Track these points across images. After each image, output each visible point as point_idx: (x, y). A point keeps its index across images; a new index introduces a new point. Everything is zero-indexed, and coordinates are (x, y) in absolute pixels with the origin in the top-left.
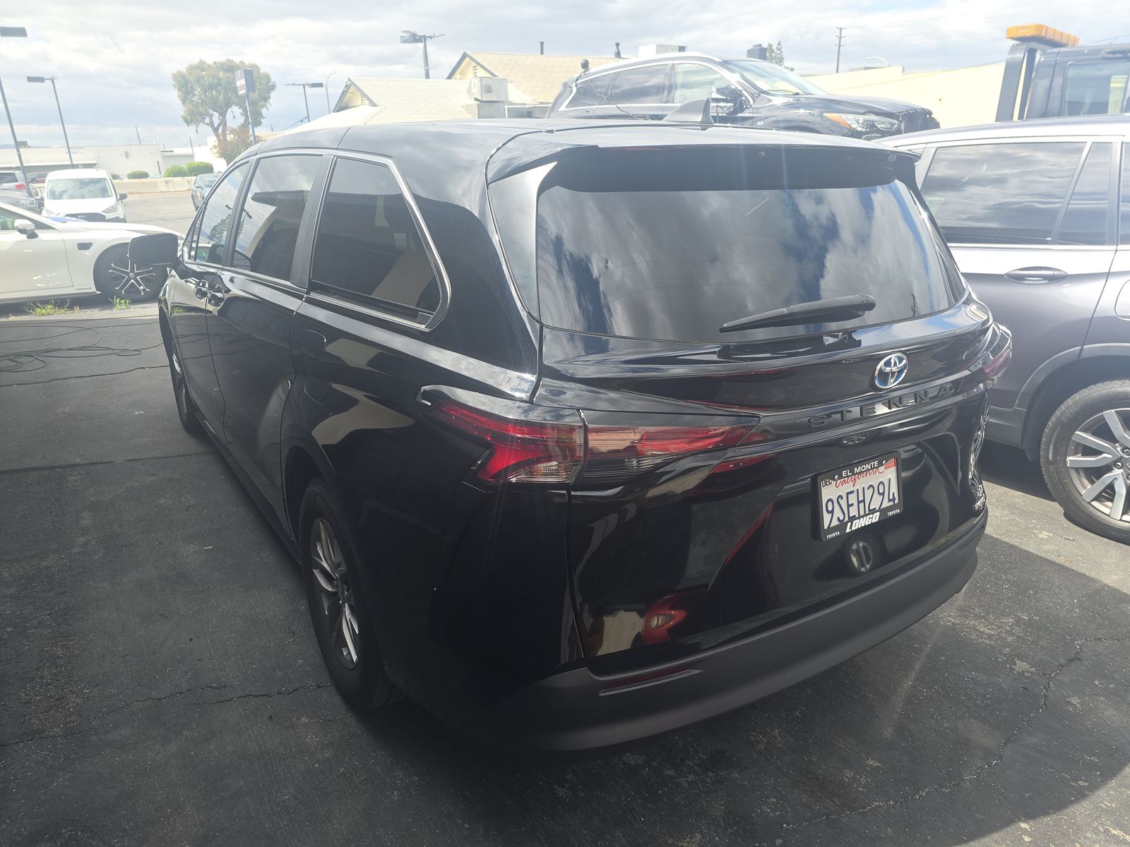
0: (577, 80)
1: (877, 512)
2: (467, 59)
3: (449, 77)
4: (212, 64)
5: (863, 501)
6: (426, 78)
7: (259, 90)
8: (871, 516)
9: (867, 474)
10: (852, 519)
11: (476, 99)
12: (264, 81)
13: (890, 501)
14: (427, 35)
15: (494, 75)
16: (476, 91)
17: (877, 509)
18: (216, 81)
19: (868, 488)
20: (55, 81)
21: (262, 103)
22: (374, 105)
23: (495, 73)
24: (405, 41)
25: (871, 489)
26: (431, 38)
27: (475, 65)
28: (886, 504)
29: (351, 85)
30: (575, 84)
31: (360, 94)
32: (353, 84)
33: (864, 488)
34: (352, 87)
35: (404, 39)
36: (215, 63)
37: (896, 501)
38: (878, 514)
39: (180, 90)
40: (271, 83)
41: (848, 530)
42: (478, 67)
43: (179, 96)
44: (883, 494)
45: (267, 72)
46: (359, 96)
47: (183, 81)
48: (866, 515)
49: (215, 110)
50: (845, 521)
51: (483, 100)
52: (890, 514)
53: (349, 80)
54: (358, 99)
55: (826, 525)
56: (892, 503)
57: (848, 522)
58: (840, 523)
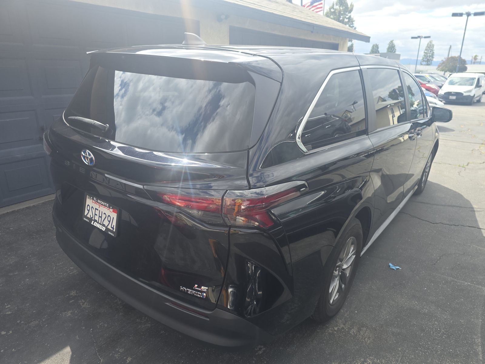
5: (101, 217)
25: (105, 216)
28: (109, 227)
33: (102, 212)
38: (105, 228)
41: (92, 223)
44: (110, 222)
48: (100, 224)
52: (110, 233)
55: (86, 214)
56: (112, 229)
57: (93, 220)
58: (90, 217)
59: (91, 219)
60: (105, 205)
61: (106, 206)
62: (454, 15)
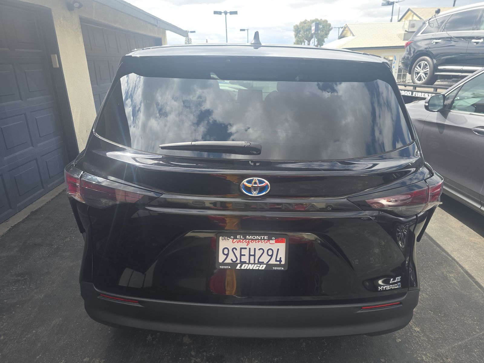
0: (430, 19)
1: (265, 264)
2: (410, 12)
3: (399, 21)
4: (309, 21)
5: (254, 255)
6: (390, 22)
7: (325, 30)
8: (259, 265)
9: (259, 242)
10: (242, 263)
11: (406, 31)
12: (328, 27)
13: (276, 261)
14: (395, 1)
15: (420, 18)
16: (406, 27)
17: (265, 263)
18: (309, 28)
19: (259, 249)
20: (249, 30)
21: (325, 36)
22: (353, 35)
23: (422, 18)
24: (383, 5)
25: (261, 251)
26: (397, 2)
27: (413, 14)
28: (273, 262)
29: (346, 27)
30: (428, 22)
31: (350, 32)
32: (347, 27)
33: (255, 249)
34: (347, 28)
35: (383, 4)
36: (311, 20)
37: (283, 263)
38: (265, 266)
39: (295, 32)
40: (331, 28)
41: (238, 267)
42: (415, 15)
43: (295, 34)
44: (272, 256)
45: (330, 23)
46: (349, 32)
47: (297, 28)
48: (255, 264)
49: (306, 40)
50: (237, 262)
51: (409, 31)
52: (275, 268)
53: (346, 25)
54: (349, 33)
55: (221, 261)
56: (278, 263)
57: (239, 263)
58: (232, 262)
59: (234, 264)
60: (261, 239)
61: (264, 239)
62: (216, 13)
